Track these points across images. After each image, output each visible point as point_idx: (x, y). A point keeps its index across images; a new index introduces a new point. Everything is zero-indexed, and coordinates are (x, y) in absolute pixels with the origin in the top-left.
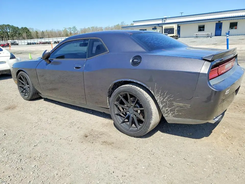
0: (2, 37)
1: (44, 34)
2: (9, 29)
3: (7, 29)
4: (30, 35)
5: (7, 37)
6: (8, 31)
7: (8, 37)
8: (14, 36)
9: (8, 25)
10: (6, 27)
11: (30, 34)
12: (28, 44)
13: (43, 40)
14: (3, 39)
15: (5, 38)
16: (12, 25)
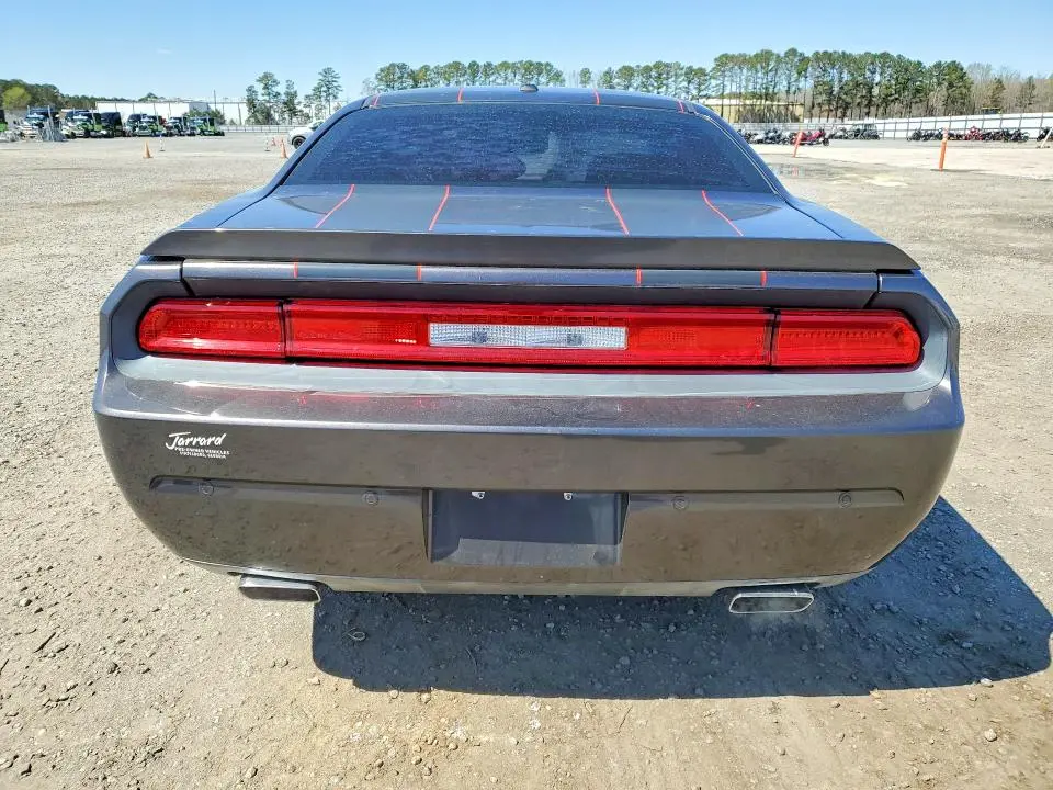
0: (847, 106)
1: (1035, 93)
2: (881, 74)
3: (875, 72)
4: (963, 96)
5: (865, 102)
6: (877, 78)
7: (869, 105)
8: (892, 101)
9: (885, 56)
10: (872, 63)
11: (964, 91)
12: (918, 136)
13: (992, 123)
14: (849, 113)
15: (857, 111)
16: (899, 56)
